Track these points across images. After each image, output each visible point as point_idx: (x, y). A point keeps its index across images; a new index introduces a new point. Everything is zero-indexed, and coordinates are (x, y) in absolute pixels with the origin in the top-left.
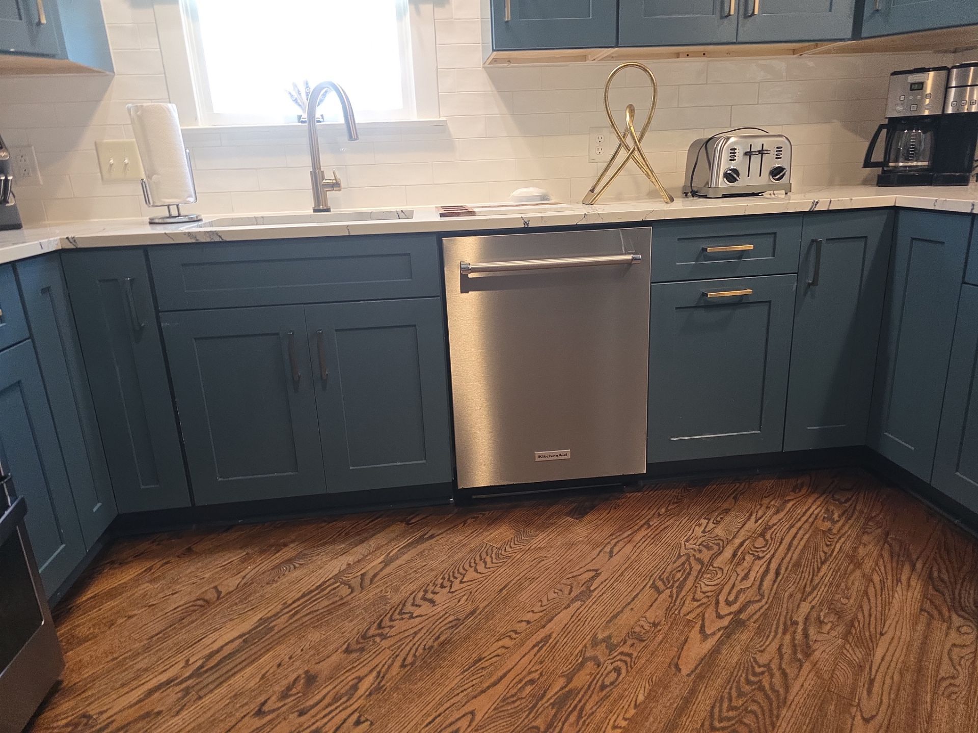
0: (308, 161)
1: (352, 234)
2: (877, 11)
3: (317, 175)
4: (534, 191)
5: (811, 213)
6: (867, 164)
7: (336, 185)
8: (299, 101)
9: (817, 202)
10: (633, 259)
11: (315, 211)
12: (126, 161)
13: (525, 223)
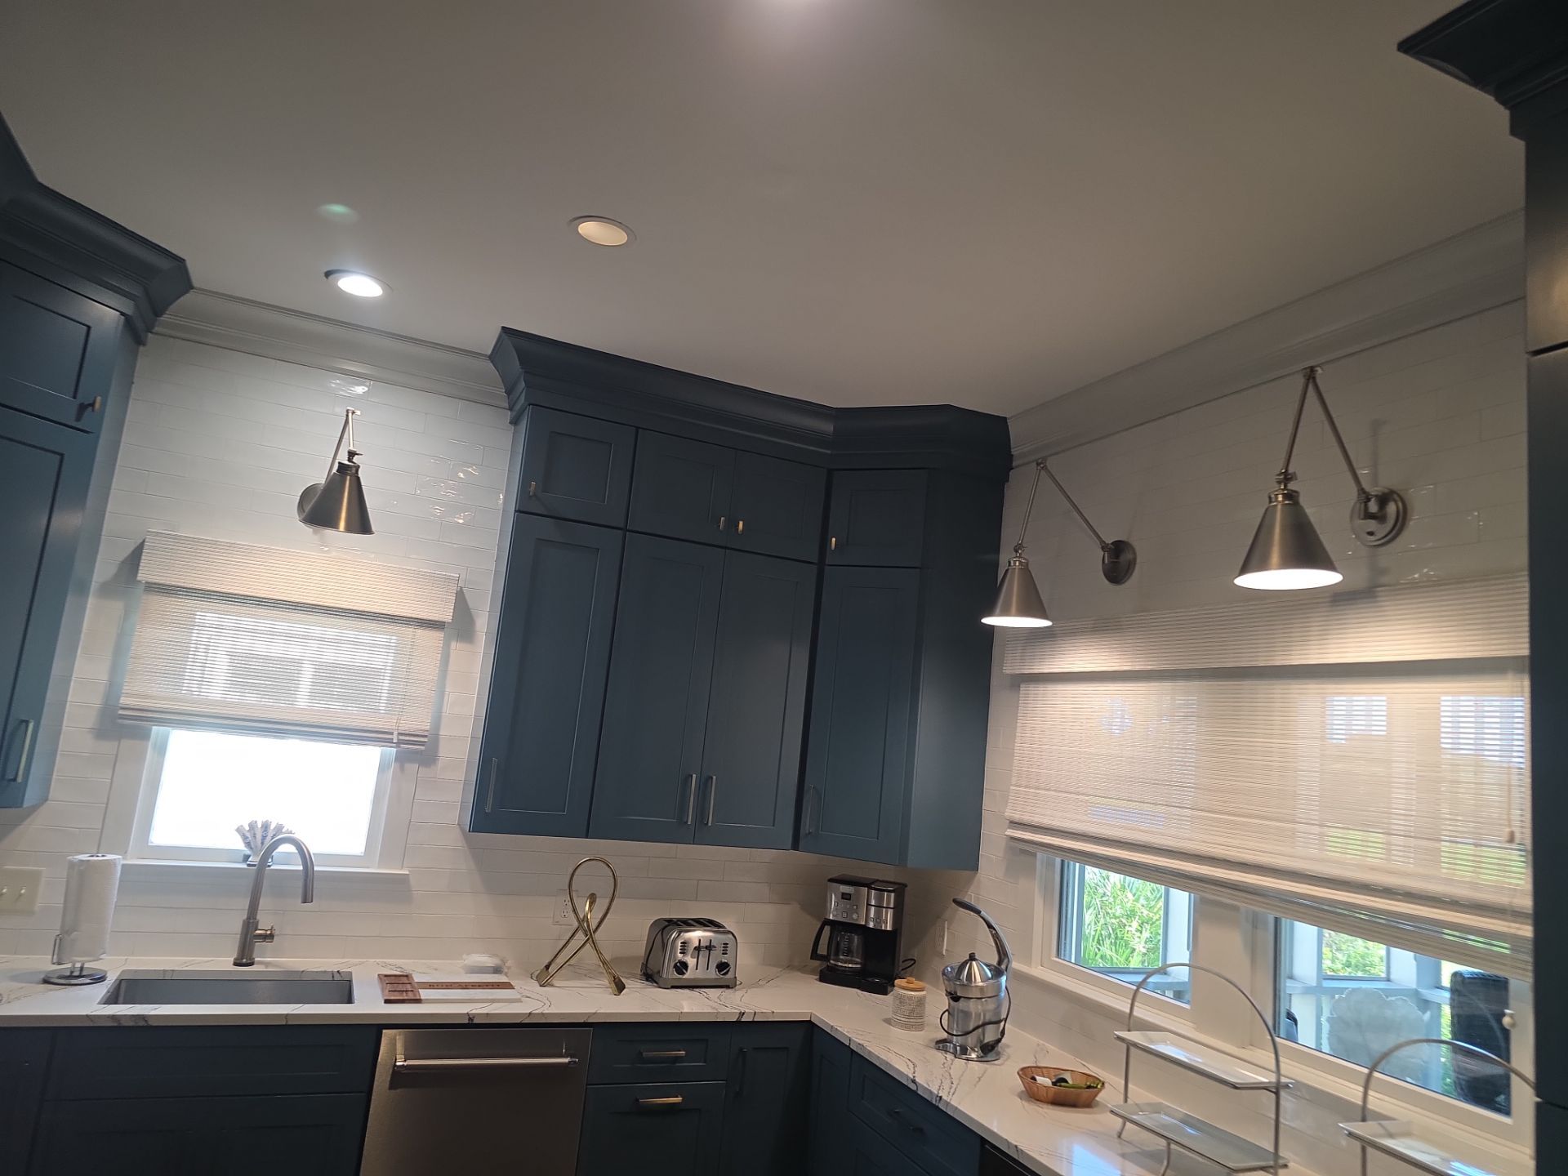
0: (245, 904)
1: (290, 1023)
2: (810, 833)
3: (250, 923)
4: (487, 960)
5: (738, 1023)
6: (815, 955)
7: (268, 937)
8: (252, 844)
9: (744, 1013)
10: (570, 1062)
11: (236, 964)
12: (23, 891)
13: (470, 1019)
